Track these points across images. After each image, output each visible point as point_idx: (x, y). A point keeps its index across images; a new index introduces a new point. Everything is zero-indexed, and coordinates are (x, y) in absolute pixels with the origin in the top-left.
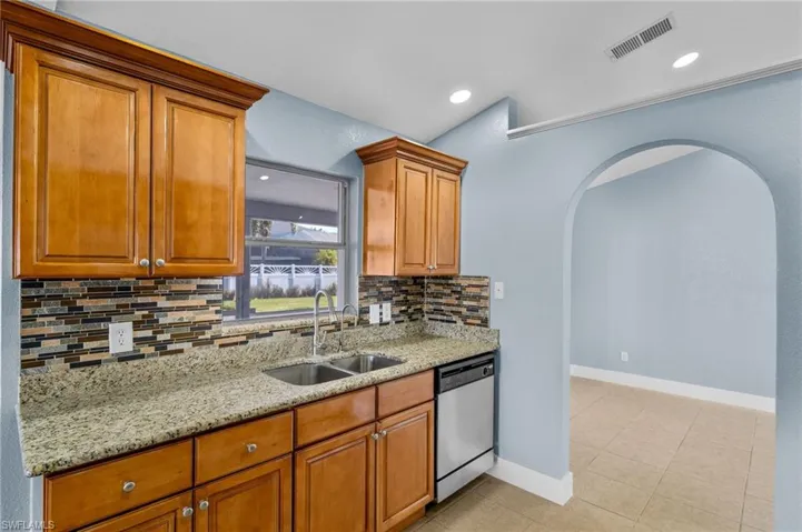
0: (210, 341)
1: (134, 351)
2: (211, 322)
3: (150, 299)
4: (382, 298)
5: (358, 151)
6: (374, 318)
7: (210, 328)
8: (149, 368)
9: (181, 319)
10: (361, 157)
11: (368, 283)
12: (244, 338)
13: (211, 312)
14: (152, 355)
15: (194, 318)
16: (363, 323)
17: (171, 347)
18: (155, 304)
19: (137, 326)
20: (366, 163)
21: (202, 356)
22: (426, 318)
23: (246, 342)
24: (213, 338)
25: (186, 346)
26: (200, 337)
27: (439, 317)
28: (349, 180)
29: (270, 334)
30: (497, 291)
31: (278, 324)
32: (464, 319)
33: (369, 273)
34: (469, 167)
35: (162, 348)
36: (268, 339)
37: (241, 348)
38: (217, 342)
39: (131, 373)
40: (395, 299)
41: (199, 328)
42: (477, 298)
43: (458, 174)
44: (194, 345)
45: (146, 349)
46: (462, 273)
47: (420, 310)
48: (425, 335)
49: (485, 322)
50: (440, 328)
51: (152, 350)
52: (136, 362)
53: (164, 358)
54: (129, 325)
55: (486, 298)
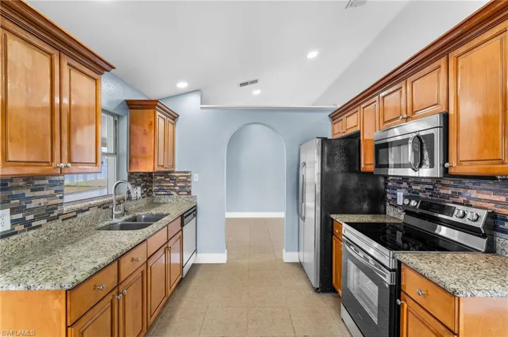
0: (57, 218)
1: (11, 230)
2: (57, 204)
3: (20, 192)
4: (136, 185)
5: (127, 101)
6: (133, 195)
7: (57, 209)
8: (23, 240)
9: (40, 204)
10: (128, 105)
11: (132, 177)
12: (75, 214)
13: (57, 198)
14: (23, 231)
15: (47, 203)
16: (129, 198)
17: (34, 224)
18: (24, 194)
19: (13, 211)
20: (130, 108)
21: (54, 228)
22: (154, 195)
23: (76, 216)
24: (59, 215)
25: (43, 222)
26: (51, 215)
27: (162, 193)
28: (119, 116)
29: (88, 210)
30: (195, 178)
31: (92, 203)
32: (178, 192)
33: (132, 171)
34: (180, 117)
35: (28, 226)
36: (87, 213)
37: (75, 220)
38: (61, 218)
39: (12, 245)
40: (142, 185)
41: (51, 209)
42: (184, 181)
43: (174, 120)
44: (48, 221)
45: (19, 228)
46: (176, 170)
47: (151, 190)
48: (155, 203)
49: (189, 193)
50: (163, 199)
51: (22, 227)
52: (14, 237)
53: (32, 232)
54: (8, 211)
55: (190, 182)
